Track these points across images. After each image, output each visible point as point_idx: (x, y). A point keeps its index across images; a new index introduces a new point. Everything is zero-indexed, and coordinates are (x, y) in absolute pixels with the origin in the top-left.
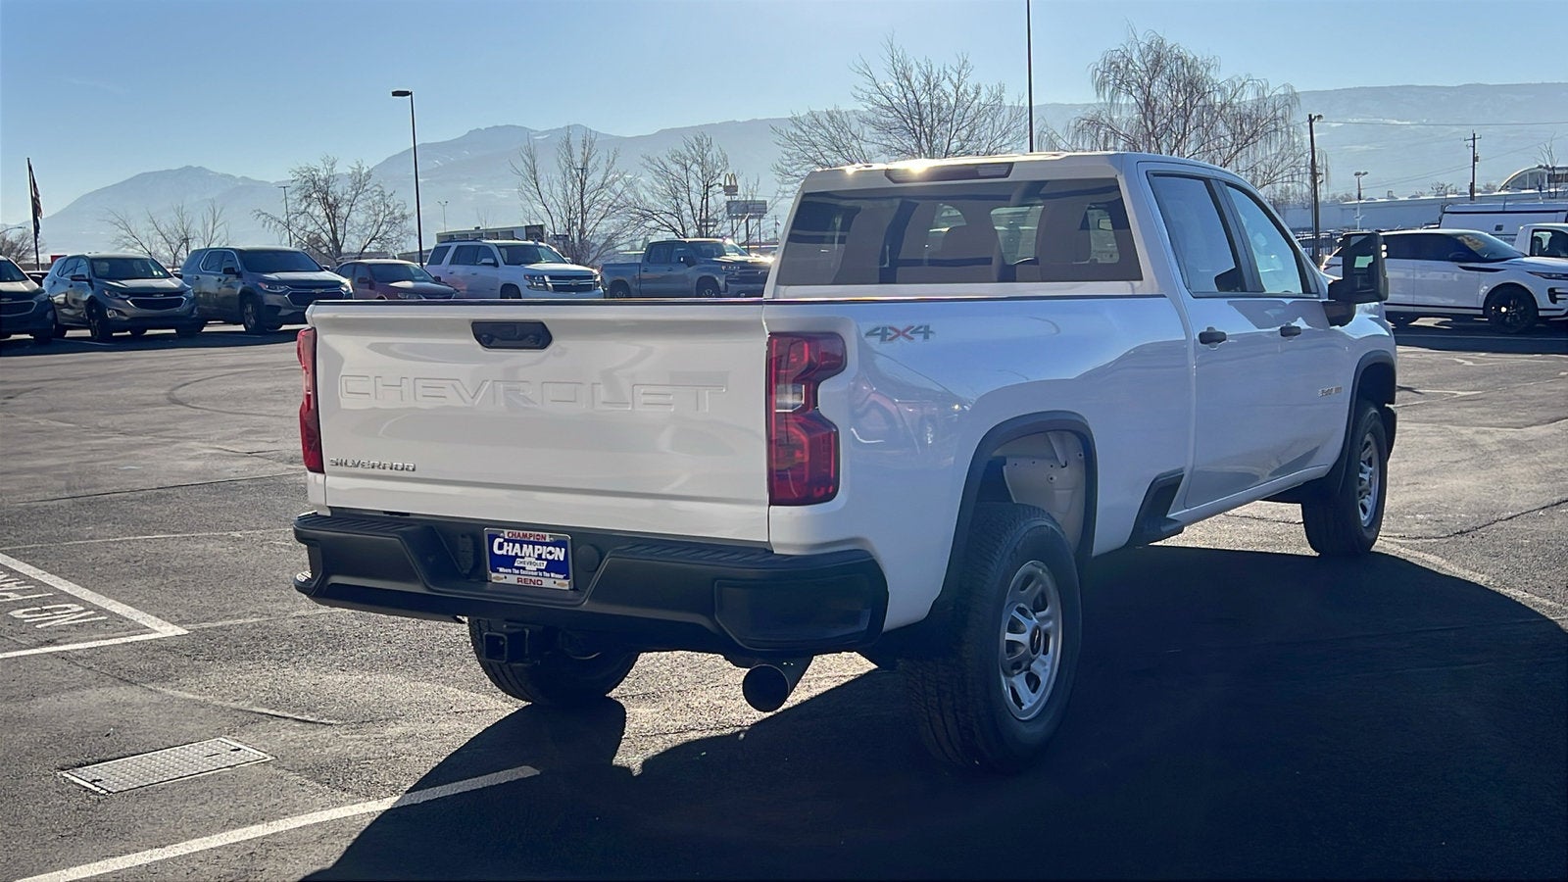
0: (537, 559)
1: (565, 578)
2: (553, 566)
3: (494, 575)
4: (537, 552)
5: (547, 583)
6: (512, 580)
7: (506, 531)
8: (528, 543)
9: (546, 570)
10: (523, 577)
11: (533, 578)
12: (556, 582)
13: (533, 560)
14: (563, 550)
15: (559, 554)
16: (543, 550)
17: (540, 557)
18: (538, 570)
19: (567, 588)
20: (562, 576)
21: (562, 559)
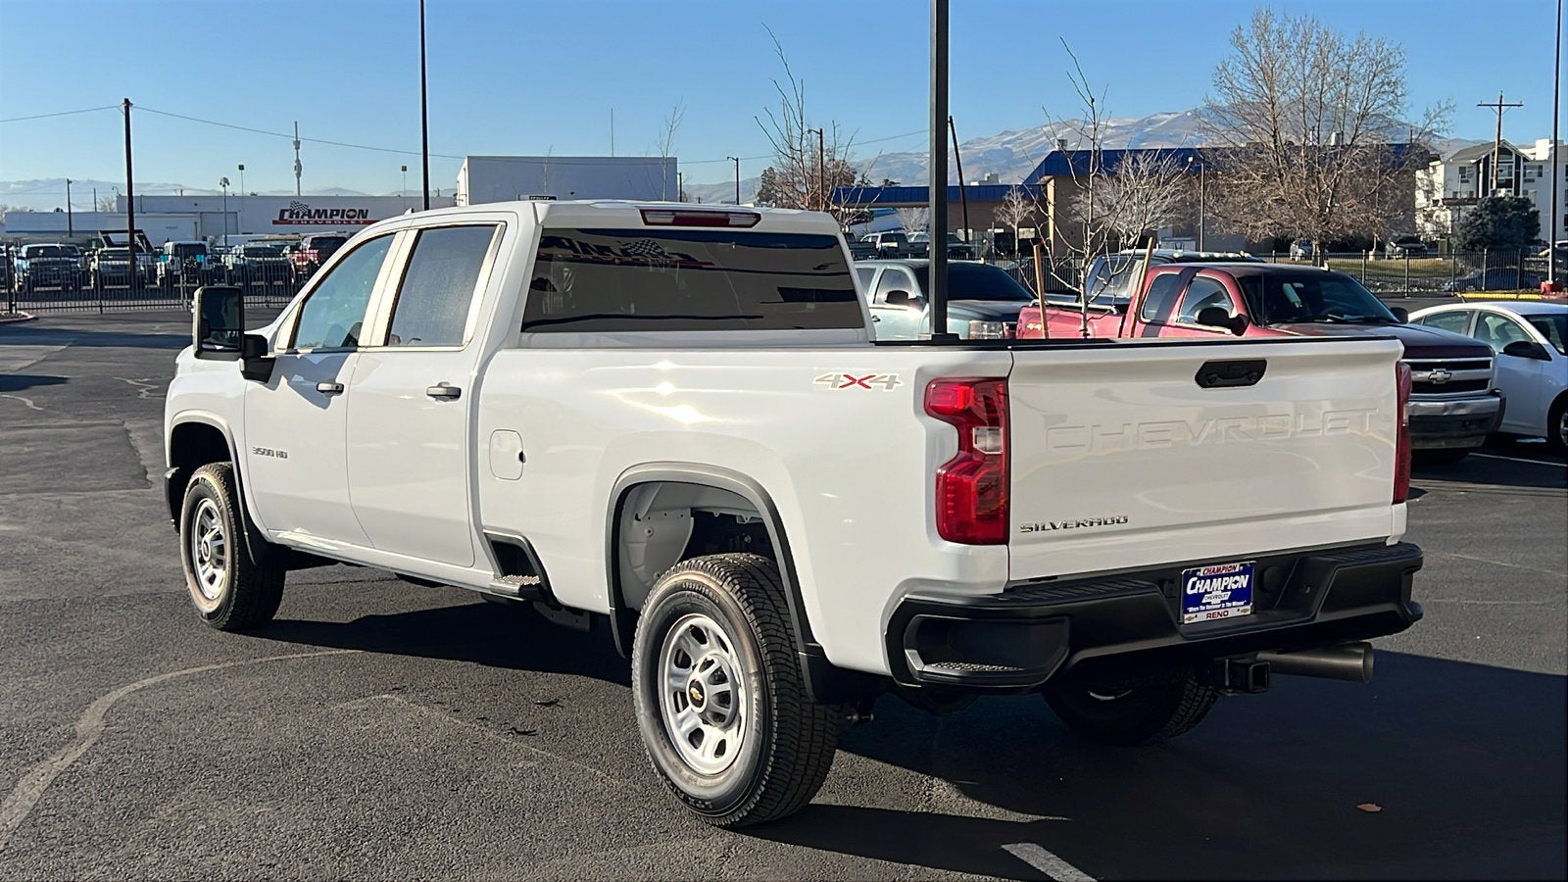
0: (1223, 591)
1: (1245, 604)
2: (1237, 595)
3: (1186, 616)
4: (1224, 584)
5: (1233, 613)
6: (1202, 617)
7: (1203, 569)
8: (1217, 577)
9: (1230, 600)
10: (1211, 612)
11: (1220, 611)
12: (1239, 610)
13: (1220, 593)
14: (1247, 576)
15: (1243, 581)
16: (1229, 581)
17: (1226, 590)
18: (1222, 602)
19: (1249, 613)
20: (1242, 603)
21: (1245, 586)
